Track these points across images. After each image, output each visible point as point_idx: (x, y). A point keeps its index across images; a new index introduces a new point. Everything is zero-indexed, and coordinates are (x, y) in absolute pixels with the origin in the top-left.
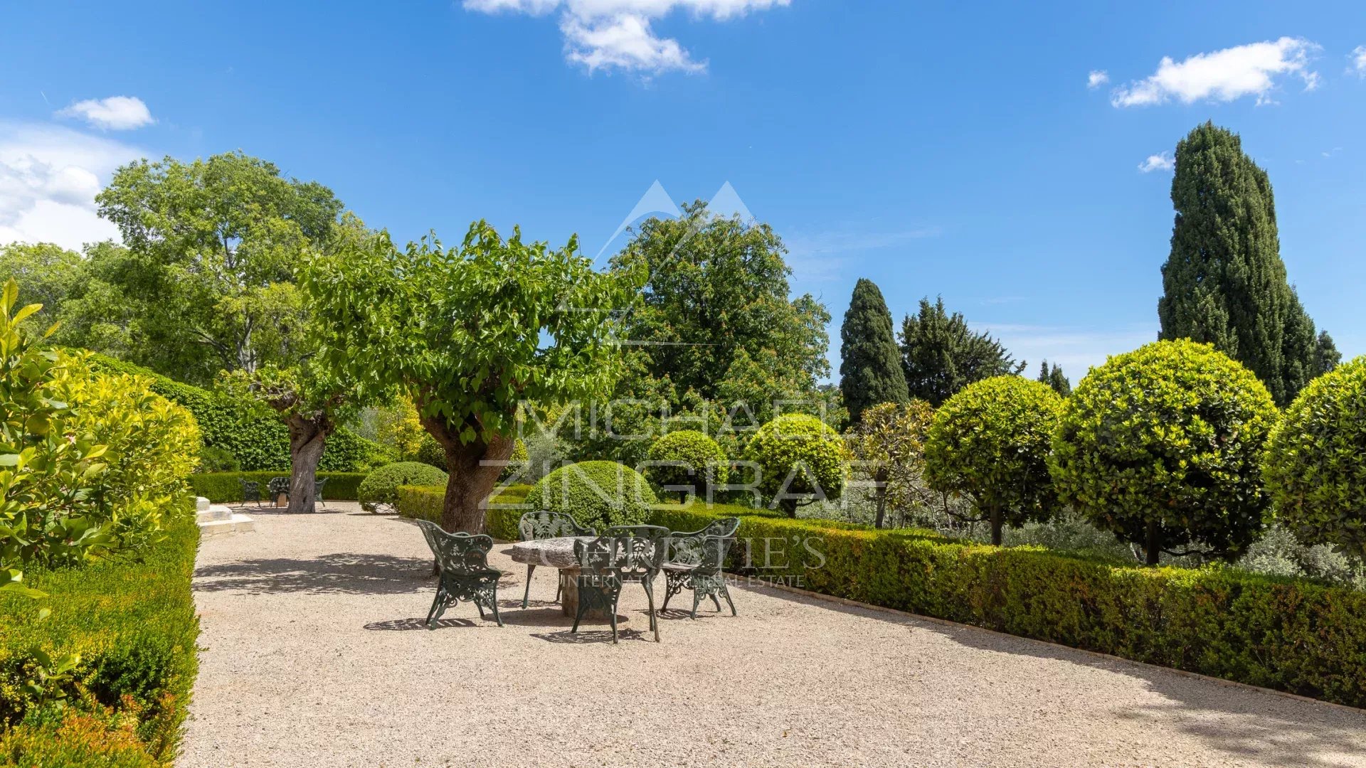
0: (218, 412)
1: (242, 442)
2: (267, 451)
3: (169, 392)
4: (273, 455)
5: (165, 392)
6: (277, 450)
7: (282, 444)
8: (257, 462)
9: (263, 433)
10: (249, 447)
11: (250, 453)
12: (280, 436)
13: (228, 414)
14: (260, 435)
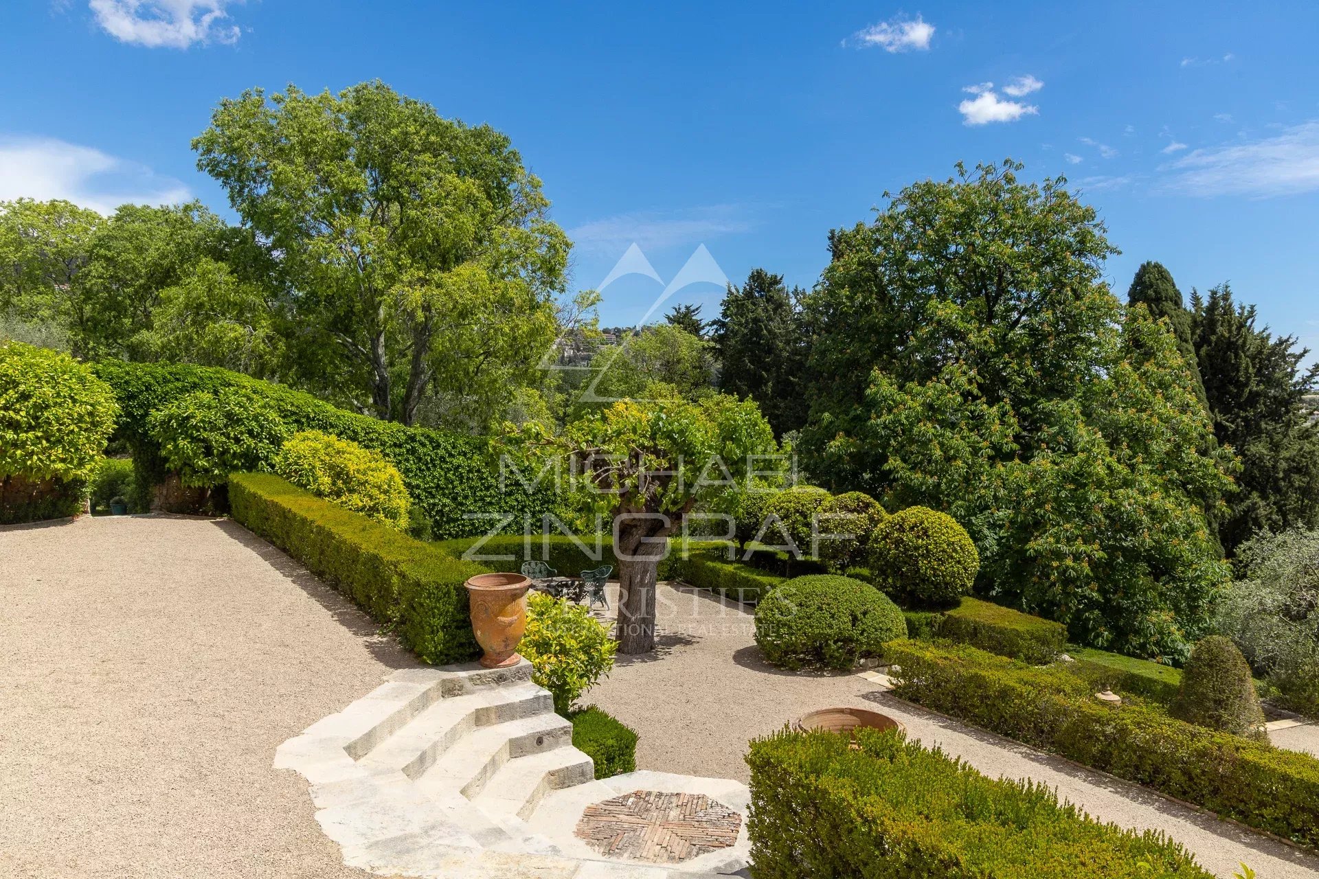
0: (397, 450)
1: (425, 490)
2: (454, 499)
3: (336, 426)
4: (462, 504)
5: (332, 426)
6: (466, 497)
7: (471, 488)
8: (443, 515)
9: (450, 475)
10: (433, 497)
11: (434, 505)
12: (468, 479)
13: (408, 451)
14: (446, 478)
